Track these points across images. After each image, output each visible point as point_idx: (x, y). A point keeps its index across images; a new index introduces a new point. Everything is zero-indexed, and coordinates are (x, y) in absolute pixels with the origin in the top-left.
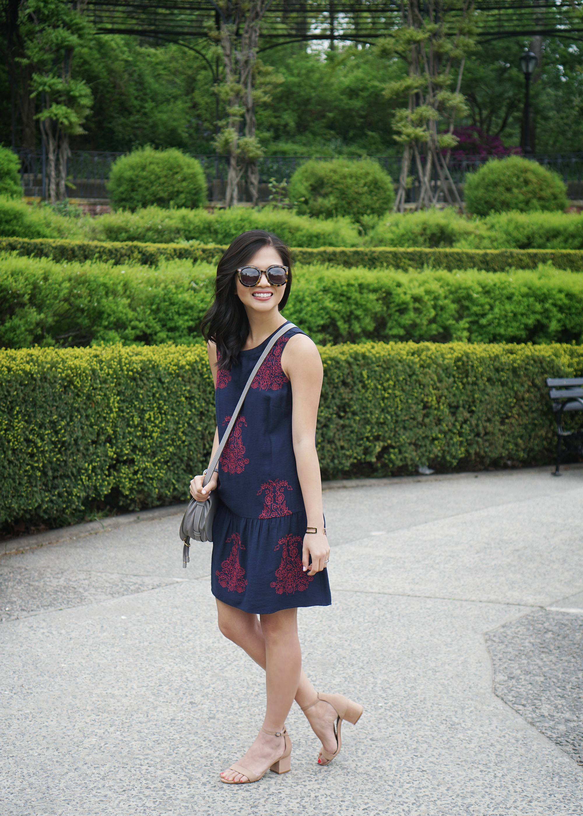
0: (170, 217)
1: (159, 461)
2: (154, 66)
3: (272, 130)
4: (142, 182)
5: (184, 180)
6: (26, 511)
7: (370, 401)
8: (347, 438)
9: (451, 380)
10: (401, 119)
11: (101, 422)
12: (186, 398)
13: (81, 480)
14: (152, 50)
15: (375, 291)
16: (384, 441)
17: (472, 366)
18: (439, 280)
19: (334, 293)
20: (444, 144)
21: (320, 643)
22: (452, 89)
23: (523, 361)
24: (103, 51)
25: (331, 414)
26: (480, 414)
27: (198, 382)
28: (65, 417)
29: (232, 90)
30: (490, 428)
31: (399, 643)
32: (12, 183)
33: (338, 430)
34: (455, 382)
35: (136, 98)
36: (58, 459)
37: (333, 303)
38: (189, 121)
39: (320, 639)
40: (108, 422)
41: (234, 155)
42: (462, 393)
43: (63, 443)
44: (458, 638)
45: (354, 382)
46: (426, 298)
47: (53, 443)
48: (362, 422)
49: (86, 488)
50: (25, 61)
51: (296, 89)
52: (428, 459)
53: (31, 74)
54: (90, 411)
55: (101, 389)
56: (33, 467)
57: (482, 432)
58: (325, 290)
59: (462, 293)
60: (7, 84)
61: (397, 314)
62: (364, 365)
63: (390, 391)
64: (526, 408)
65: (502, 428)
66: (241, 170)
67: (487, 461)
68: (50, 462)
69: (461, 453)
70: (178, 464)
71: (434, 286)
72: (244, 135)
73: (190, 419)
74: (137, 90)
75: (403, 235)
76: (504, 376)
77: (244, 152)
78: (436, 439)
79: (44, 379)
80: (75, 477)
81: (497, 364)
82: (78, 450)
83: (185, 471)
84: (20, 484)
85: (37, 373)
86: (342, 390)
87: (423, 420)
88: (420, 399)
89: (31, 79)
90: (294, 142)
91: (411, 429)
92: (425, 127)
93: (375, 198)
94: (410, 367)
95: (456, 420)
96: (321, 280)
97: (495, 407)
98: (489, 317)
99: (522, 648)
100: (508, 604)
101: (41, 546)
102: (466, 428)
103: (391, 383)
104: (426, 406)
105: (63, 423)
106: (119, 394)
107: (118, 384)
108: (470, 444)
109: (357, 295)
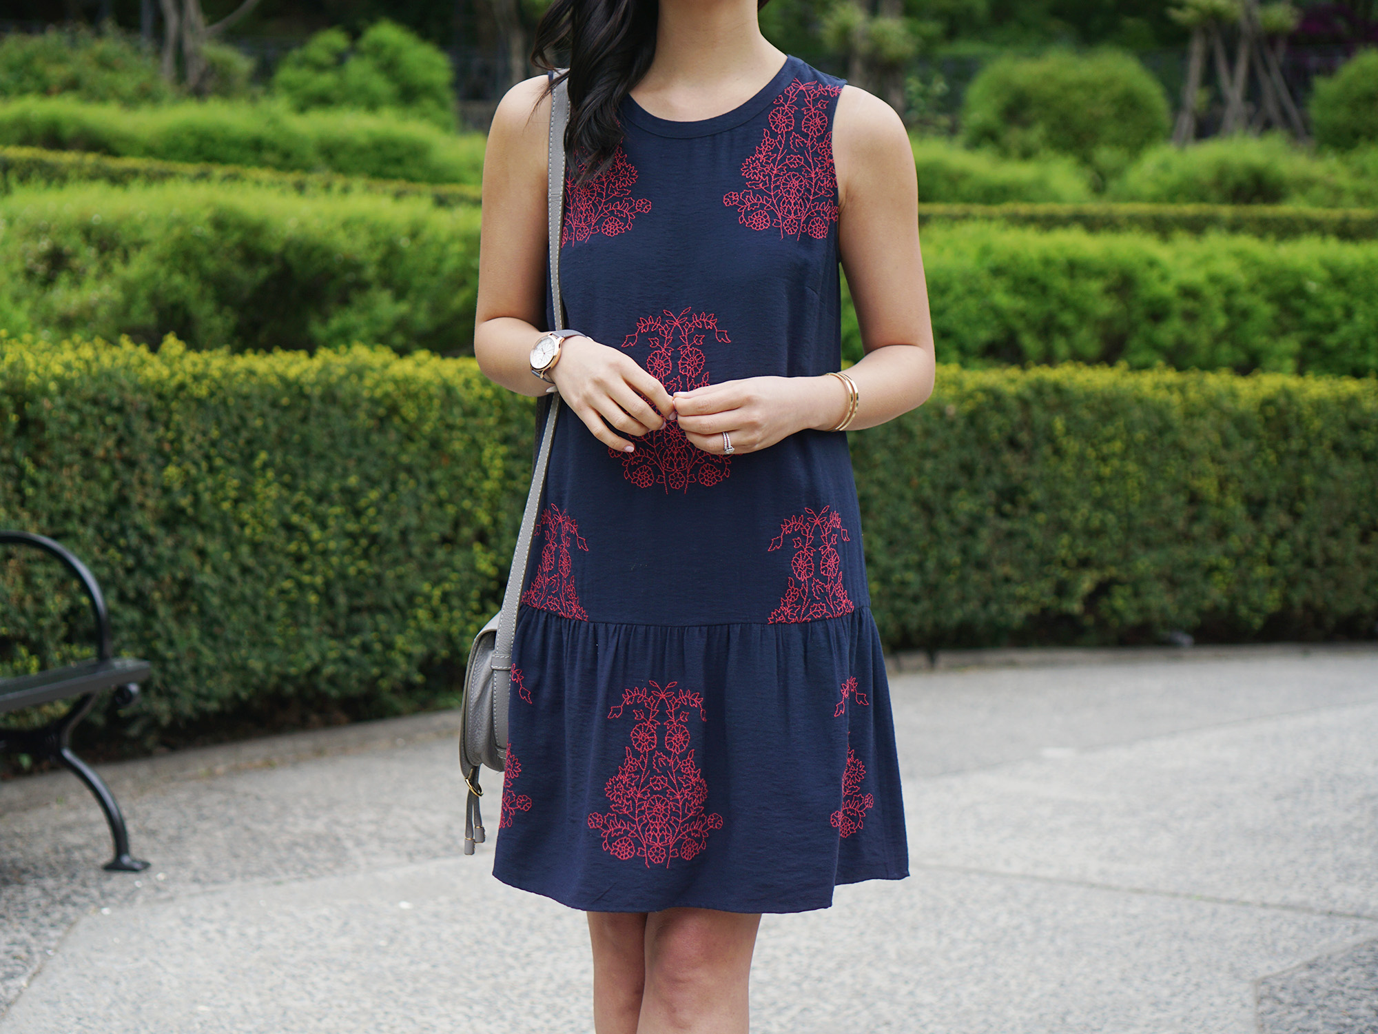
6: (285, 678)
7: (1072, 483)
8: (1019, 558)
9: (1250, 445)
11: (463, 498)
15: (1100, 274)
16: (1101, 567)
17: (1300, 417)
18: (1238, 254)
19: (1014, 278)
20: (1272, 24)
21: (842, 984)
26: (1316, 520)
28: (378, 482)
30: (1336, 548)
31: (1035, 995)
33: (998, 542)
34: (1259, 449)
36: (360, 572)
37: (1012, 298)
39: (845, 976)
40: (479, 498)
41: (859, 54)
42: (1275, 474)
43: (374, 539)
44: (1190, 988)
45: (1035, 442)
46: (1209, 291)
47: (353, 537)
48: (1052, 527)
49: (425, 635)
52: (1198, 613)
54: (437, 475)
55: (464, 429)
56: (300, 586)
57: (1319, 559)
58: (997, 272)
59: (1288, 284)
61: (1149, 322)
62: (1057, 407)
63: (1116, 463)
65: (1365, 550)
67: (1330, 622)
68: (343, 576)
69: (1271, 601)
71: (1228, 267)
72: (880, 16)
75: (1177, 185)
76: (1370, 440)
78: (1218, 568)
79: (330, 397)
80: (402, 612)
81: (1354, 415)
82: (410, 556)
84: (269, 618)
85: (313, 386)
86: (1008, 457)
87: (1188, 529)
88: (1182, 481)
91: (1162, 547)
93: (1132, 125)
94: (1160, 414)
95: (1262, 530)
96: (985, 251)
97: (1349, 508)
98: (1344, 331)
99: (1348, 1021)
100: (1330, 913)
101: (319, 753)
102: (1283, 549)
103: (1118, 446)
104: (1194, 499)
105: (374, 495)
106: (506, 440)
107: (504, 421)
108: (1291, 582)
109: (1065, 283)
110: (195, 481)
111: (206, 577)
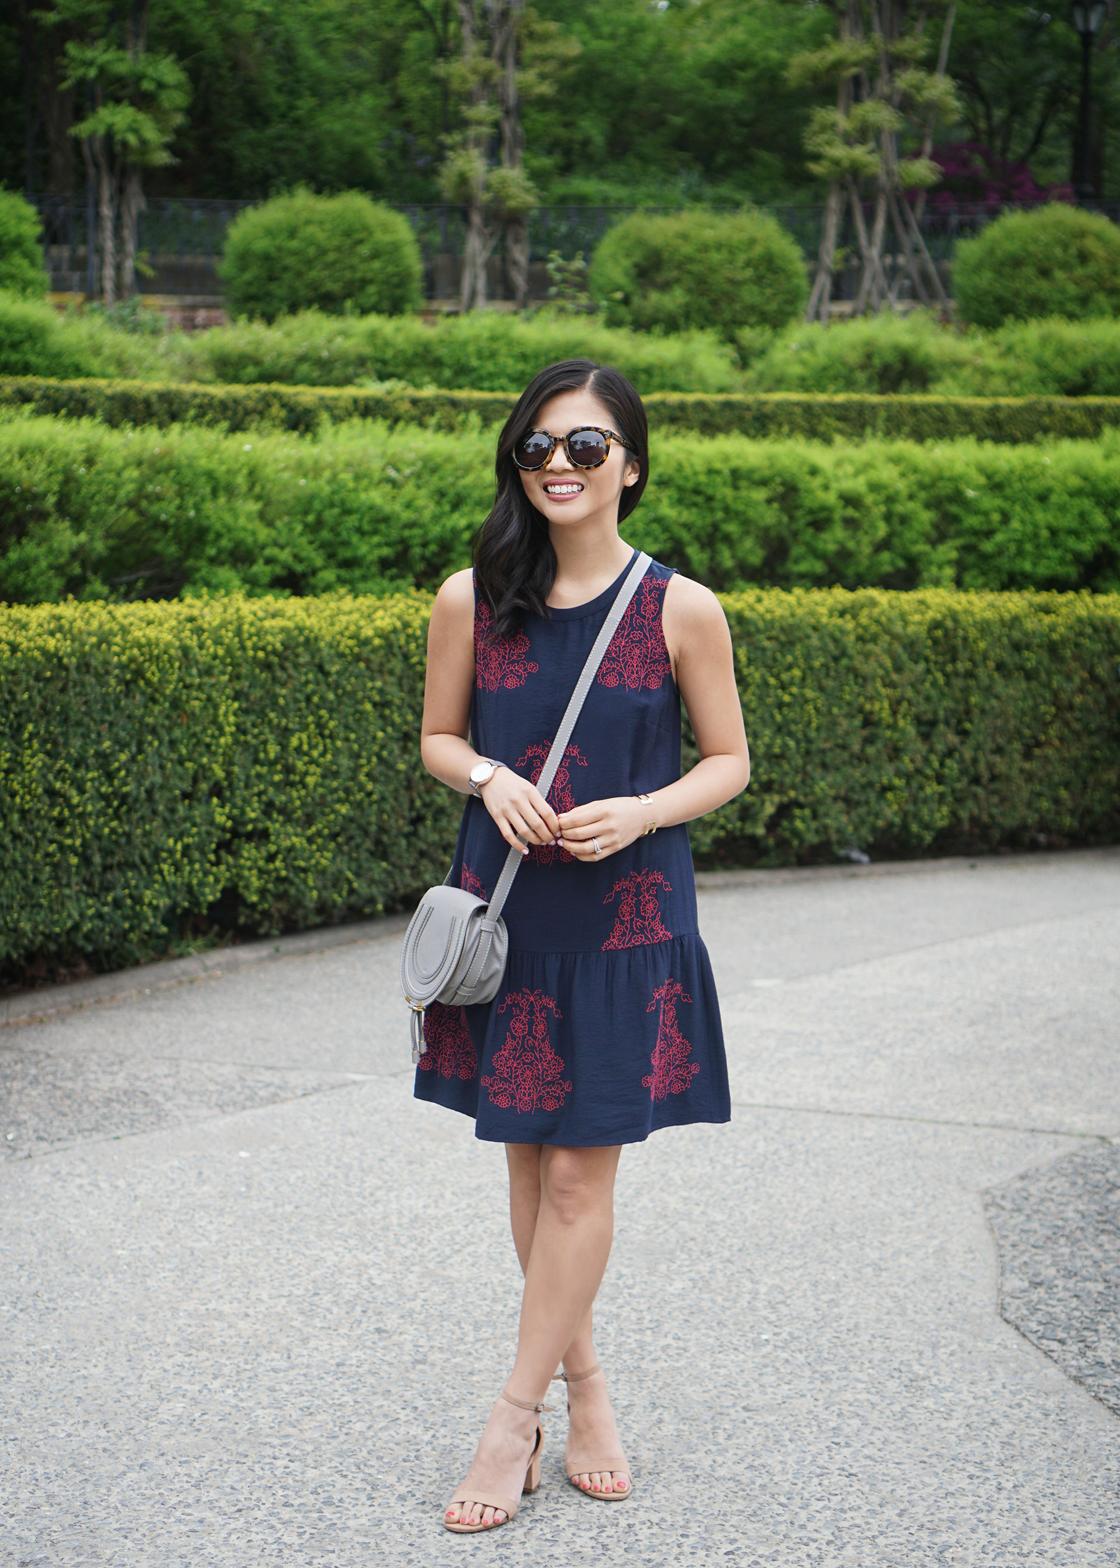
0: (345, 334)
1: (319, 834)
2: (316, 23)
3: (558, 151)
4: (290, 261)
5: (375, 255)
6: (48, 937)
9: (921, 666)
10: (824, 128)
11: (201, 755)
12: (375, 705)
13: (161, 872)
15: (764, 483)
16: (781, 792)
17: (965, 639)
18: (896, 460)
19: (679, 489)
20: (913, 181)
22: (929, 65)
23: (1071, 628)
26: (981, 738)
27: (398, 671)
28: (127, 745)
29: (474, 71)
30: (1001, 767)
31: (805, 1210)
32: (25, 263)
34: (928, 671)
35: (279, 89)
36: (113, 831)
37: (678, 509)
38: (388, 135)
39: (645, 1200)
40: (215, 754)
41: (478, 204)
42: (943, 695)
43: (124, 798)
44: (928, 1199)
46: (869, 499)
47: (104, 797)
49: (169, 888)
50: (51, 17)
51: (606, 66)
52: (873, 830)
53: (63, 44)
54: (177, 733)
55: (200, 688)
56: (61, 847)
57: (985, 775)
58: (664, 483)
59: (945, 489)
60: (14, 62)
61: (810, 531)
62: (740, 637)
63: (794, 690)
64: (1077, 726)
65: (1027, 766)
66: (492, 235)
67: (996, 835)
68: (98, 837)
69: (941, 817)
70: (358, 840)
71: (887, 474)
72: (499, 163)
73: (383, 747)
74: (282, 72)
75: (824, 369)
76: (1031, 659)
77: (499, 199)
78: (890, 788)
79: (84, 666)
80: (149, 867)
81: (1016, 634)
82: (155, 812)
83: (372, 854)
84: (36, 881)
85: (69, 656)
87: (862, 750)
88: (856, 706)
89: (64, 54)
90: (603, 177)
91: (837, 769)
92: (872, 144)
93: (769, 291)
94: (836, 641)
95: (932, 750)
97: (1013, 723)
98: (999, 537)
99: (1060, 1223)
100: (1033, 1130)
101: (78, 1007)
102: (952, 766)
103: (797, 673)
104: (868, 721)
105: (123, 757)
106: (237, 696)
107: (236, 677)
108: (959, 800)
109: (728, 492)
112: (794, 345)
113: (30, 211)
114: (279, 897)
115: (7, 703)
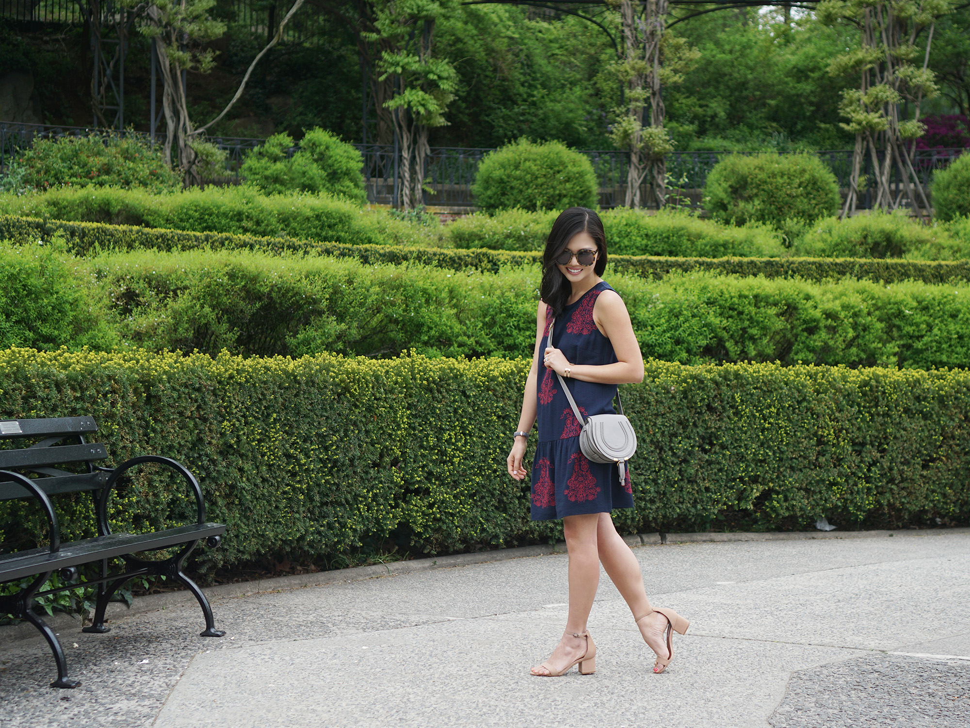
0: (536, 222)
1: (462, 494)
2: (546, 44)
3: (696, 122)
4: (515, 183)
5: (568, 180)
6: (285, 542)
7: (745, 433)
8: (714, 477)
9: (856, 409)
10: (851, 103)
11: (385, 440)
12: (499, 417)
13: (359, 509)
14: (545, 25)
15: (775, 304)
16: (763, 483)
17: (884, 393)
18: (860, 292)
19: (721, 307)
20: (908, 134)
22: (917, 62)
23: (953, 388)
24: (480, 25)
25: (693, 447)
26: (894, 455)
27: (514, 398)
28: (338, 431)
29: (633, 68)
30: (908, 472)
32: (352, 185)
33: (702, 467)
34: (860, 412)
35: (523, 85)
36: (327, 482)
37: (719, 319)
38: (589, 113)
40: (394, 440)
41: (635, 150)
42: (869, 426)
43: (336, 462)
44: (758, 674)
45: (724, 408)
46: (842, 315)
47: (321, 460)
48: (734, 459)
49: (364, 519)
50: (374, 36)
51: (727, 70)
52: (824, 510)
53: (380, 52)
54: (370, 426)
55: (385, 400)
56: (294, 489)
57: (898, 478)
58: (710, 303)
59: (892, 309)
60: (356, 68)
61: (805, 334)
62: (736, 387)
63: (772, 420)
64: (957, 449)
65: (925, 473)
66: (644, 169)
67: (907, 515)
68: (318, 485)
69: (869, 502)
70: (488, 499)
71: (855, 300)
72: (649, 125)
73: (503, 443)
74: (524, 74)
75: (837, 245)
76: (926, 406)
77: (648, 147)
78: (835, 484)
79: (311, 382)
80: (350, 505)
81: (917, 391)
82: (355, 473)
83: (496, 508)
84: (277, 507)
85: (301, 375)
86: (707, 416)
87: (817, 459)
88: (812, 431)
89: (381, 59)
90: (724, 138)
91: (801, 470)
92: (882, 111)
93: (813, 202)
94: (799, 391)
95: (862, 461)
96: (704, 289)
97: (915, 446)
98: (926, 340)
99: (832, 686)
100: (843, 647)
101: (304, 586)
102: (876, 471)
103: (774, 410)
104: (821, 442)
105: (335, 438)
106: (409, 407)
107: (409, 395)
108: (881, 493)
109: (753, 309)
110: (238, 430)
111: (244, 484)
112: (819, 231)
113: (357, 154)
114: (438, 530)
115: (260, 400)
